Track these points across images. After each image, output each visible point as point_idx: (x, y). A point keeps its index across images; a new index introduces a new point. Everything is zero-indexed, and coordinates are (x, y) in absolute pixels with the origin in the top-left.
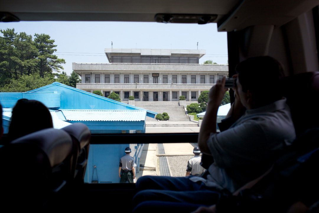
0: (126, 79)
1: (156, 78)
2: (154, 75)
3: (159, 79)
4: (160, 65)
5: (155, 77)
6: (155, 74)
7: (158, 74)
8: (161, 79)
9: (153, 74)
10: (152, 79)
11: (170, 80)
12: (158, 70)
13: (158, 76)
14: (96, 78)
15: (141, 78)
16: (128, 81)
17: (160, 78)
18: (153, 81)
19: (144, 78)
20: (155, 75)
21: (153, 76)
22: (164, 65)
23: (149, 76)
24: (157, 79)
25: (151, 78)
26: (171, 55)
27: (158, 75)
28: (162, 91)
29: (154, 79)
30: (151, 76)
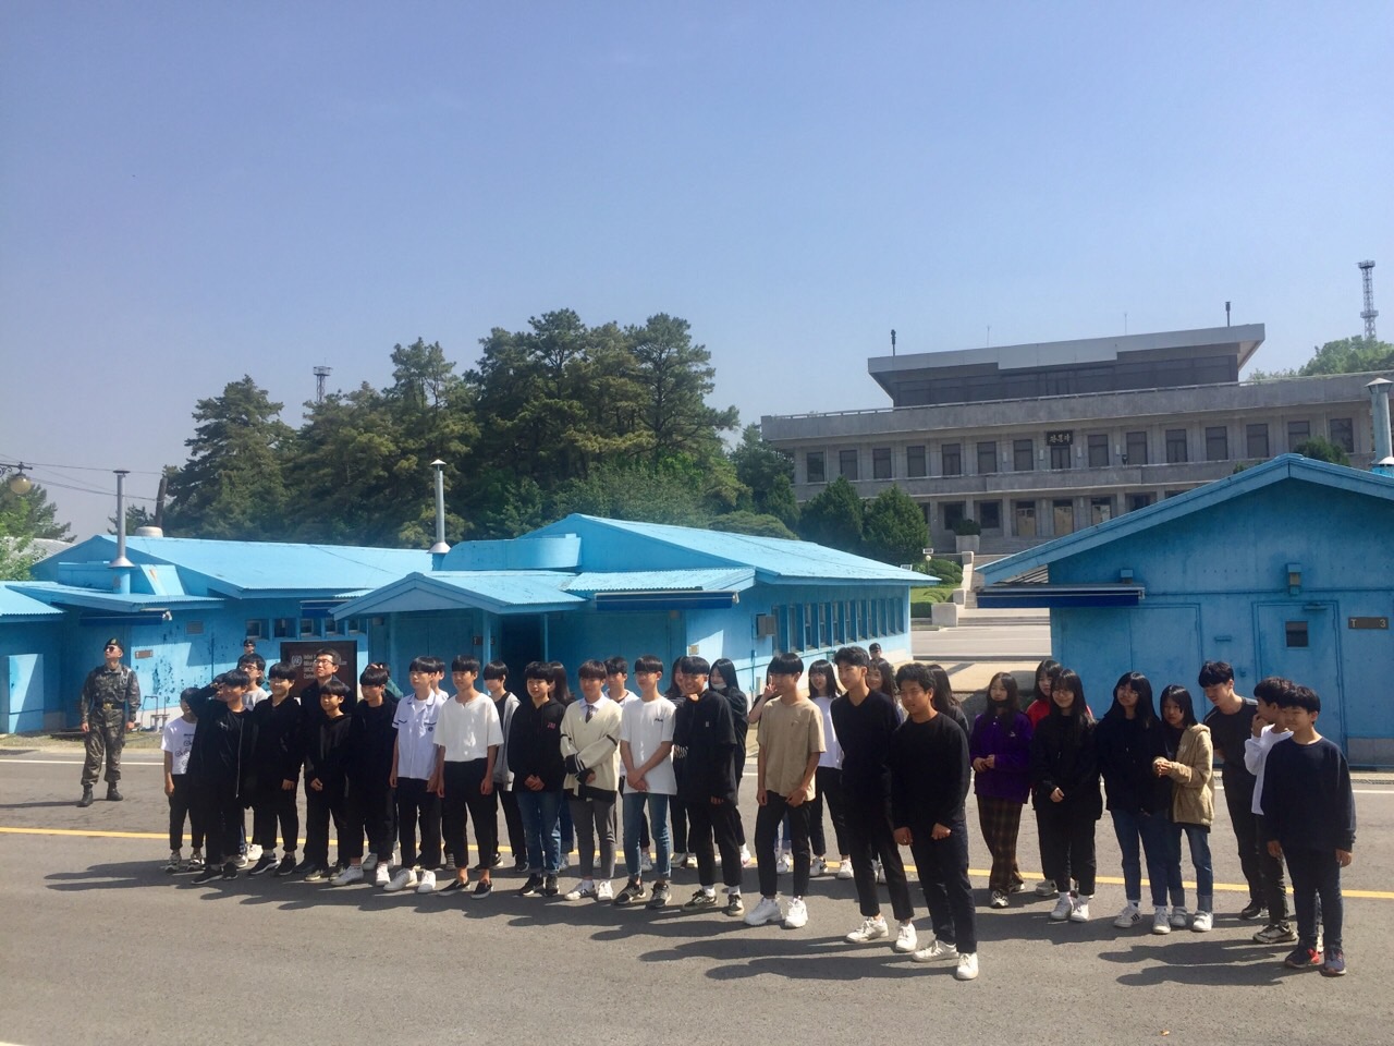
0: (948, 460)
1: (1060, 449)
2: (1053, 439)
3: (1076, 450)
4: (1073, 400)
5: (1057, 443)
6: (1057, 433)
7: (1071, 432)
8: (1079, 449)
9: (1049, 434)
10: (1045, 452)
11: (1118, 453)
12: (1066, 418)
13: (1071, 441)
15: (1005, 454)
16: (956, 469)
18: (1049, 462)
19: (1016, 451)
20: (1057, 437)
21: (1049, 443)
22: (1091, 399)
23: (1034, 443)
24: (1065, 453)
25: (1042, 452)
26: (1115, 358)
27: (1068, 437)
28: (1085, 497)
29: (1056, 453)
30: (1042, 441)
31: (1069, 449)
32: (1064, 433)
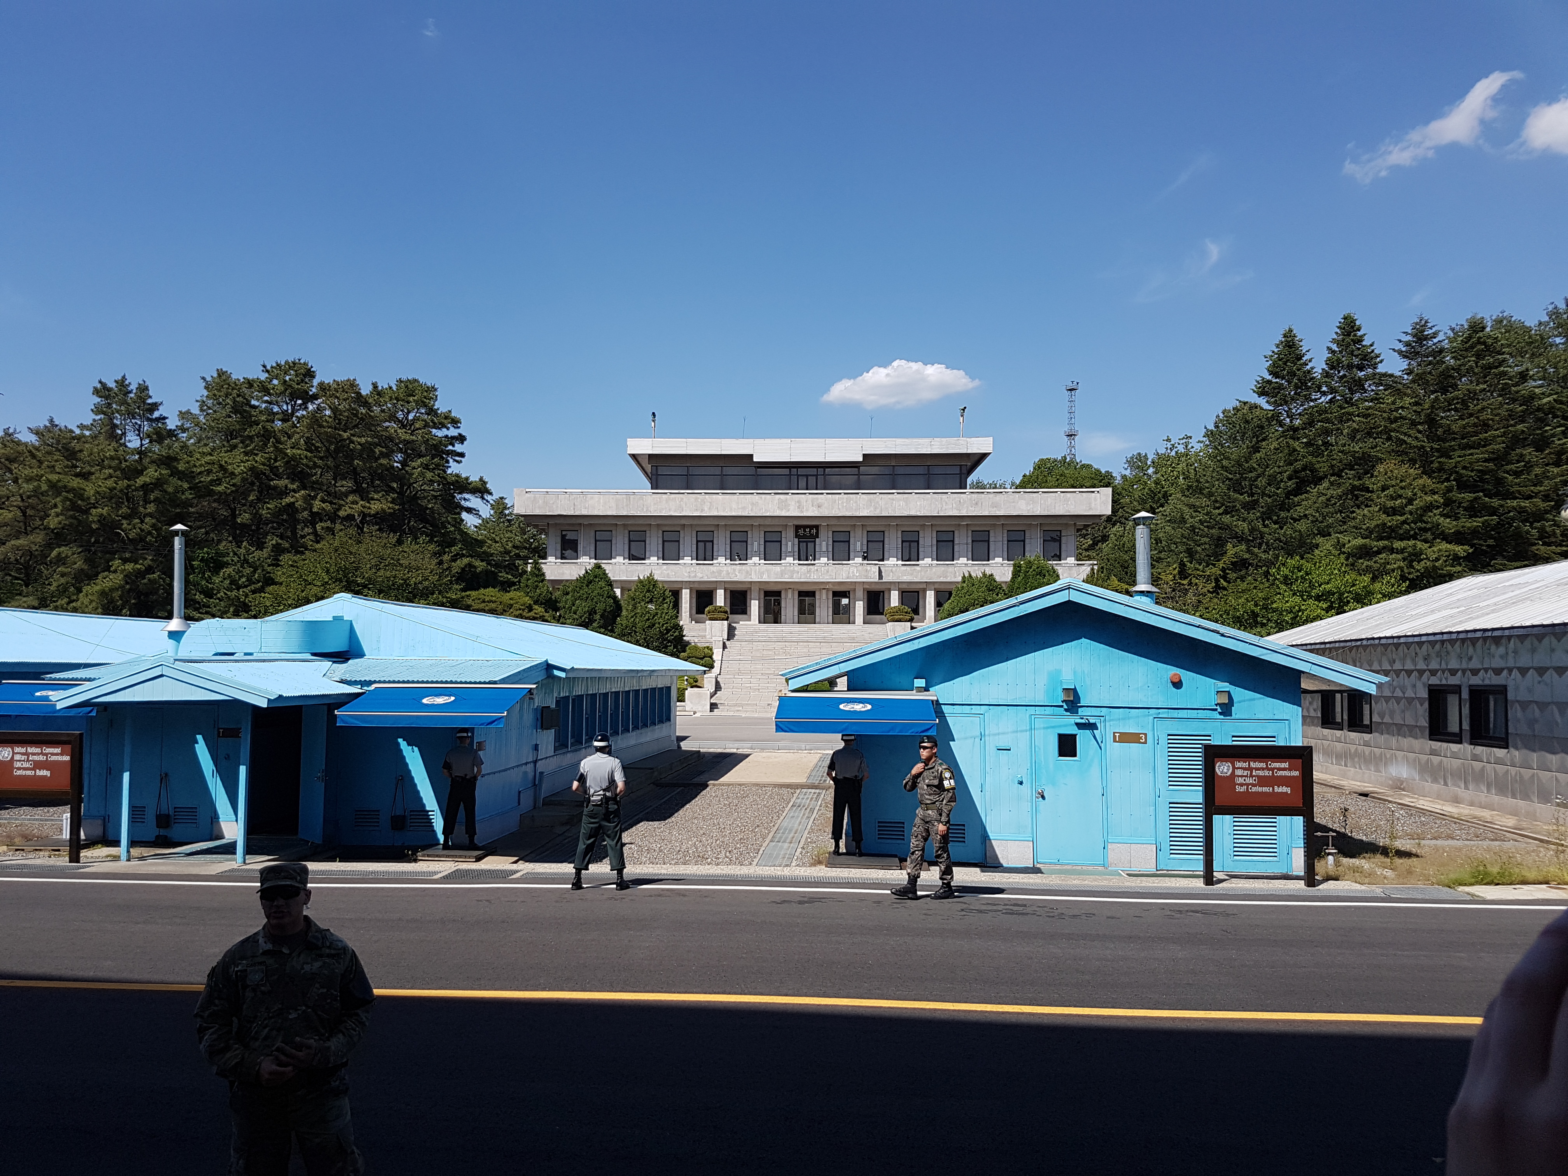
0: (701, 545)
1: (807, 542)
2: (801, 532)
3: (821, 545)
4: (822, 496)
5: (804, 536)
6: (805, 527)
7: (817, 527)
8: (823, 545)
9: (797, 528)
10: (793, 545)
11: (859, 549)
12: (815, 512)
13: (817, 536)
14: (598, 543)
15: (756, 544)
16: (709, 554)
17: (823, 543)
18: (796, 554)
19: (765, 541)
20: (805, 531)
21: (797, 536)
22: (838, 497)
23: (784, 536)
24: (810, 545)
25: (790, 543)
26: (861, 459)
27: (814, 531)
28: (828, 590)
29: (803, 545)
30: (791, 533)
31: (815, 542)
32: (811, 527)
